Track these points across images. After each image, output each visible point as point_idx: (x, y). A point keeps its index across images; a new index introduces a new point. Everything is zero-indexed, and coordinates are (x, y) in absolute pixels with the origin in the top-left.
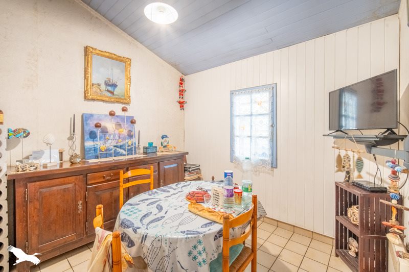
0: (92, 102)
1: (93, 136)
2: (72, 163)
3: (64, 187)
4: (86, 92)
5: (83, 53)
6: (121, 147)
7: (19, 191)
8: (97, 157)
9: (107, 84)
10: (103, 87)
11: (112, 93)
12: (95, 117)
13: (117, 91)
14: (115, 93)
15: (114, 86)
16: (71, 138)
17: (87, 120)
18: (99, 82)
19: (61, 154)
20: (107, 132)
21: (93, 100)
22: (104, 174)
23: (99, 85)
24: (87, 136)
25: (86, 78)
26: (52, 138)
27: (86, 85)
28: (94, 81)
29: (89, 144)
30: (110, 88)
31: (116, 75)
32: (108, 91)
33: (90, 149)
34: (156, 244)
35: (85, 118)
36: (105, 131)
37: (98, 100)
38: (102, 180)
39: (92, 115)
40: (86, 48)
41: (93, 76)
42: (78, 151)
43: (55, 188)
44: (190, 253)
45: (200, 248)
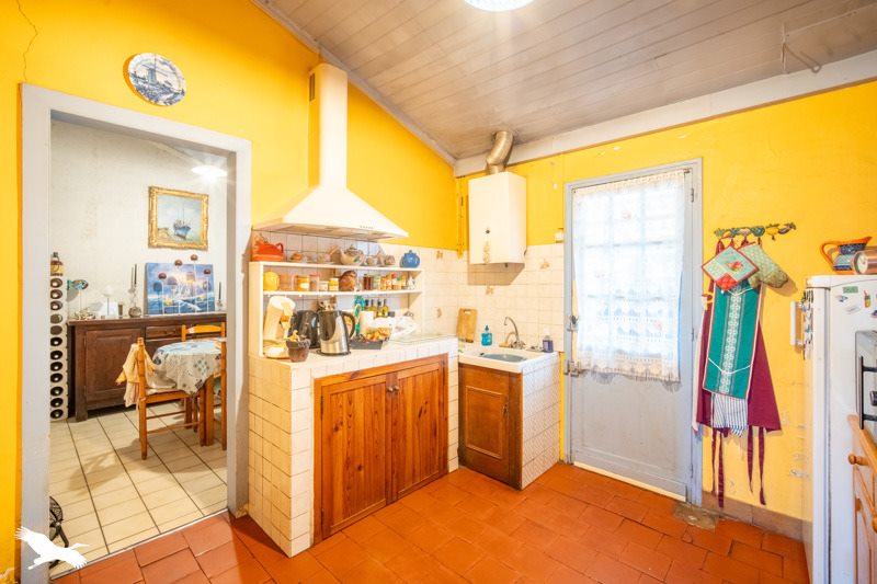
0: (157, 250)
1: (157, 288)
2: (132, 316)
3: (120, 338)
4: (150, 238)
5: (147, 194)
6: (193, 302)
7: (79, 338)
8: (161, 312)
9: (176, 227)
10: (172, 231)
11: (184, 238)
12: (161, 267)
13: (189, 235)
14: (187, 237)
15: (187, 228)
16: (132, 291)
17: (150, 270)
18: (166, 226)
19: (120, 307)
20: (176, 284)
21: (159, 247)
22: (166, 328)
23: (166, 229)
24: (150, 289)
25: (150, 223)
26: (110, 290)
27: (151, 230)
28: (160, 225)
29: (153, 297)
30: (180, 232)
31: (188, 215)
32: (178, 235)
33: (154, 303)
34: (174, 359)
35: (149, 268)
36: (172, 282)
37: (165, 247)
38: (163, 335)
39: (157, 265)
40: (150, 189)
41: (159, 220)
42: (140, 305)
43: (112, 338)
44: (196, 366)
45: (203, 363)
